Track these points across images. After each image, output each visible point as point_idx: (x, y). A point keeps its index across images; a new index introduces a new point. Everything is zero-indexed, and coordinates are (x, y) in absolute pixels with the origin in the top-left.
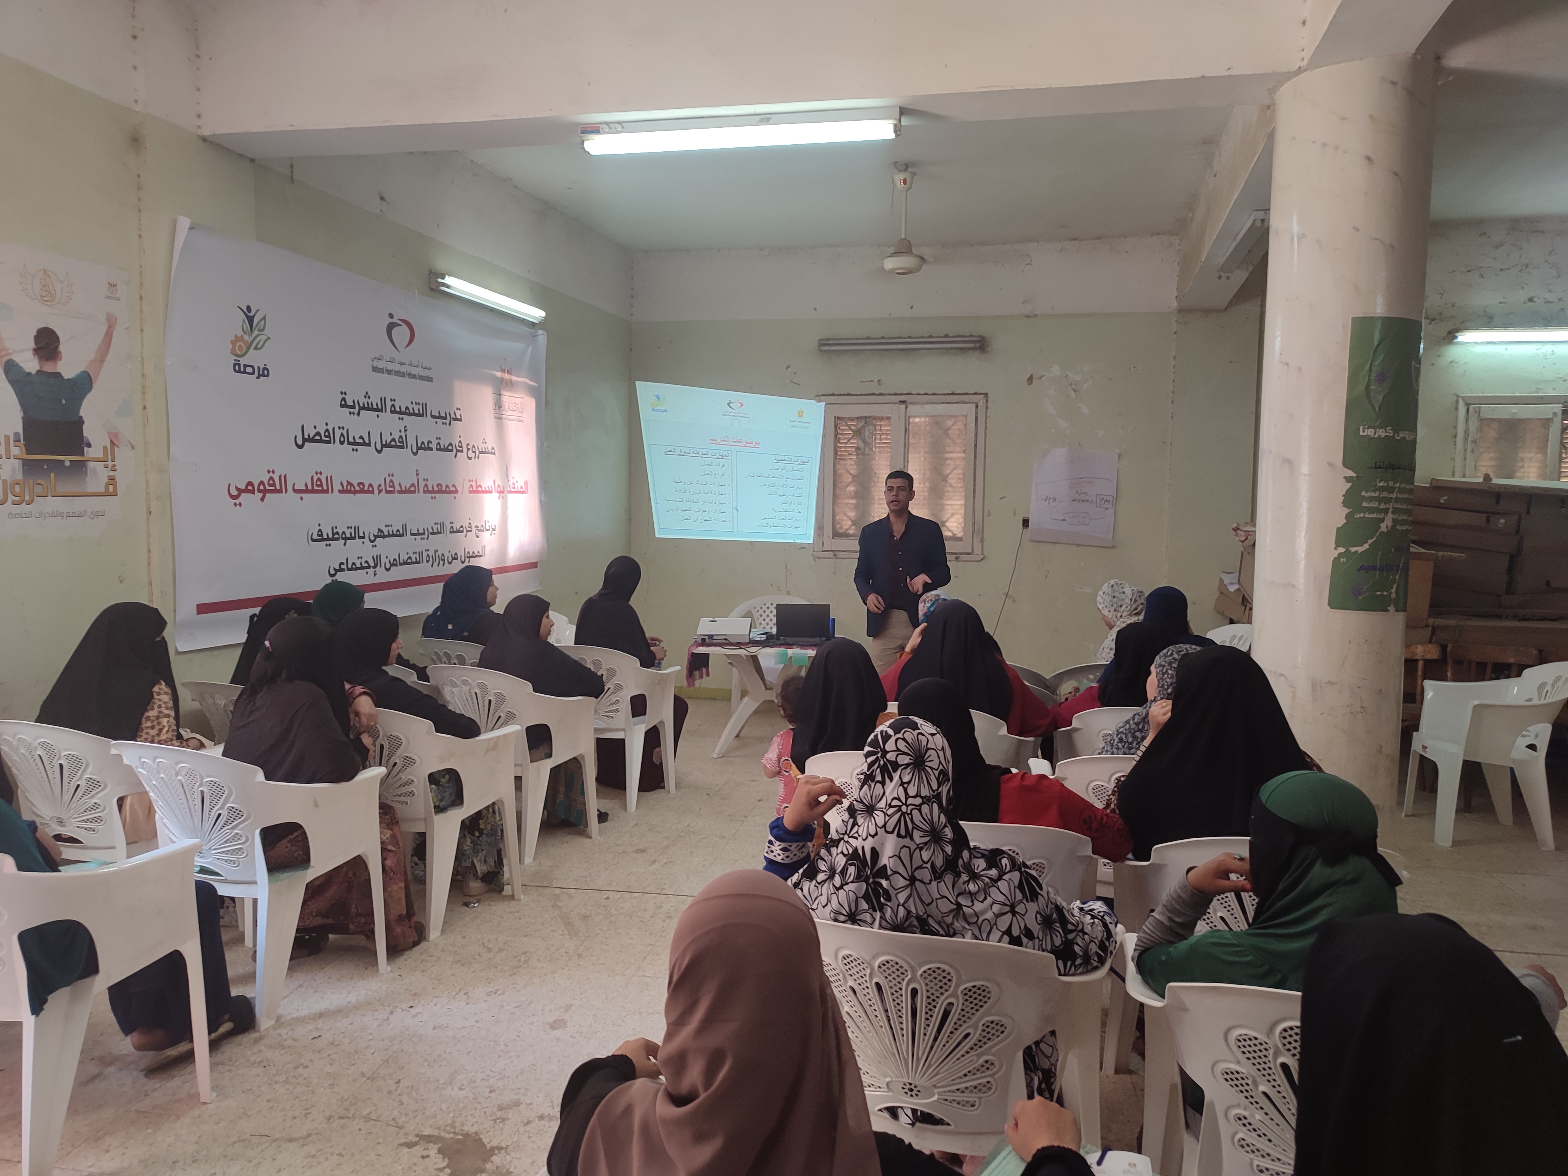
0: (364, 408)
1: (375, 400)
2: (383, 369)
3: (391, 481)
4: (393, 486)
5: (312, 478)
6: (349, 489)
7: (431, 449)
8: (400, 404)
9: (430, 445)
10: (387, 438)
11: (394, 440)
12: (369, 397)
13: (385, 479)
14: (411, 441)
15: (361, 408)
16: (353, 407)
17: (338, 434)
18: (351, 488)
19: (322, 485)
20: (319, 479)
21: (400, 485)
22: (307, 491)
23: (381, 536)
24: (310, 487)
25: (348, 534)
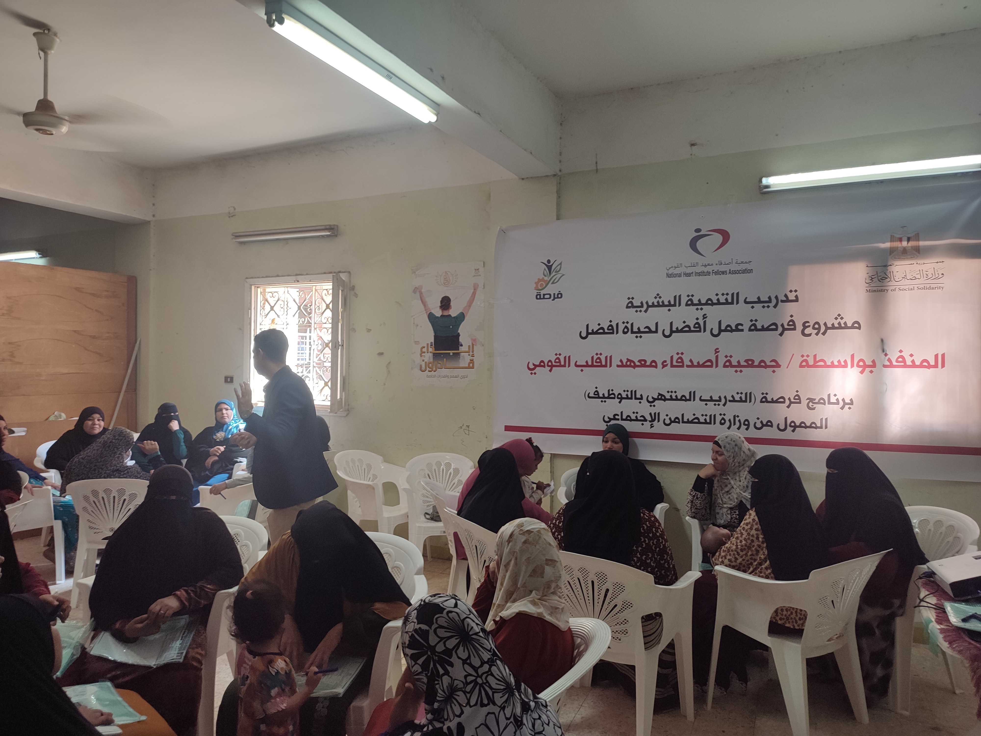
0: (653, 306)
1: (667, 299)
5: (593, 357)
11: (688, 326)
15: (649, 307)
17: (621, 327)
18: (630, 364)
19: (601, 362)
20: (599, 358)
21: (691, 361)
22: (587, 366)
23: (661, 399)
24: (590, 363)
25: (624, 396)
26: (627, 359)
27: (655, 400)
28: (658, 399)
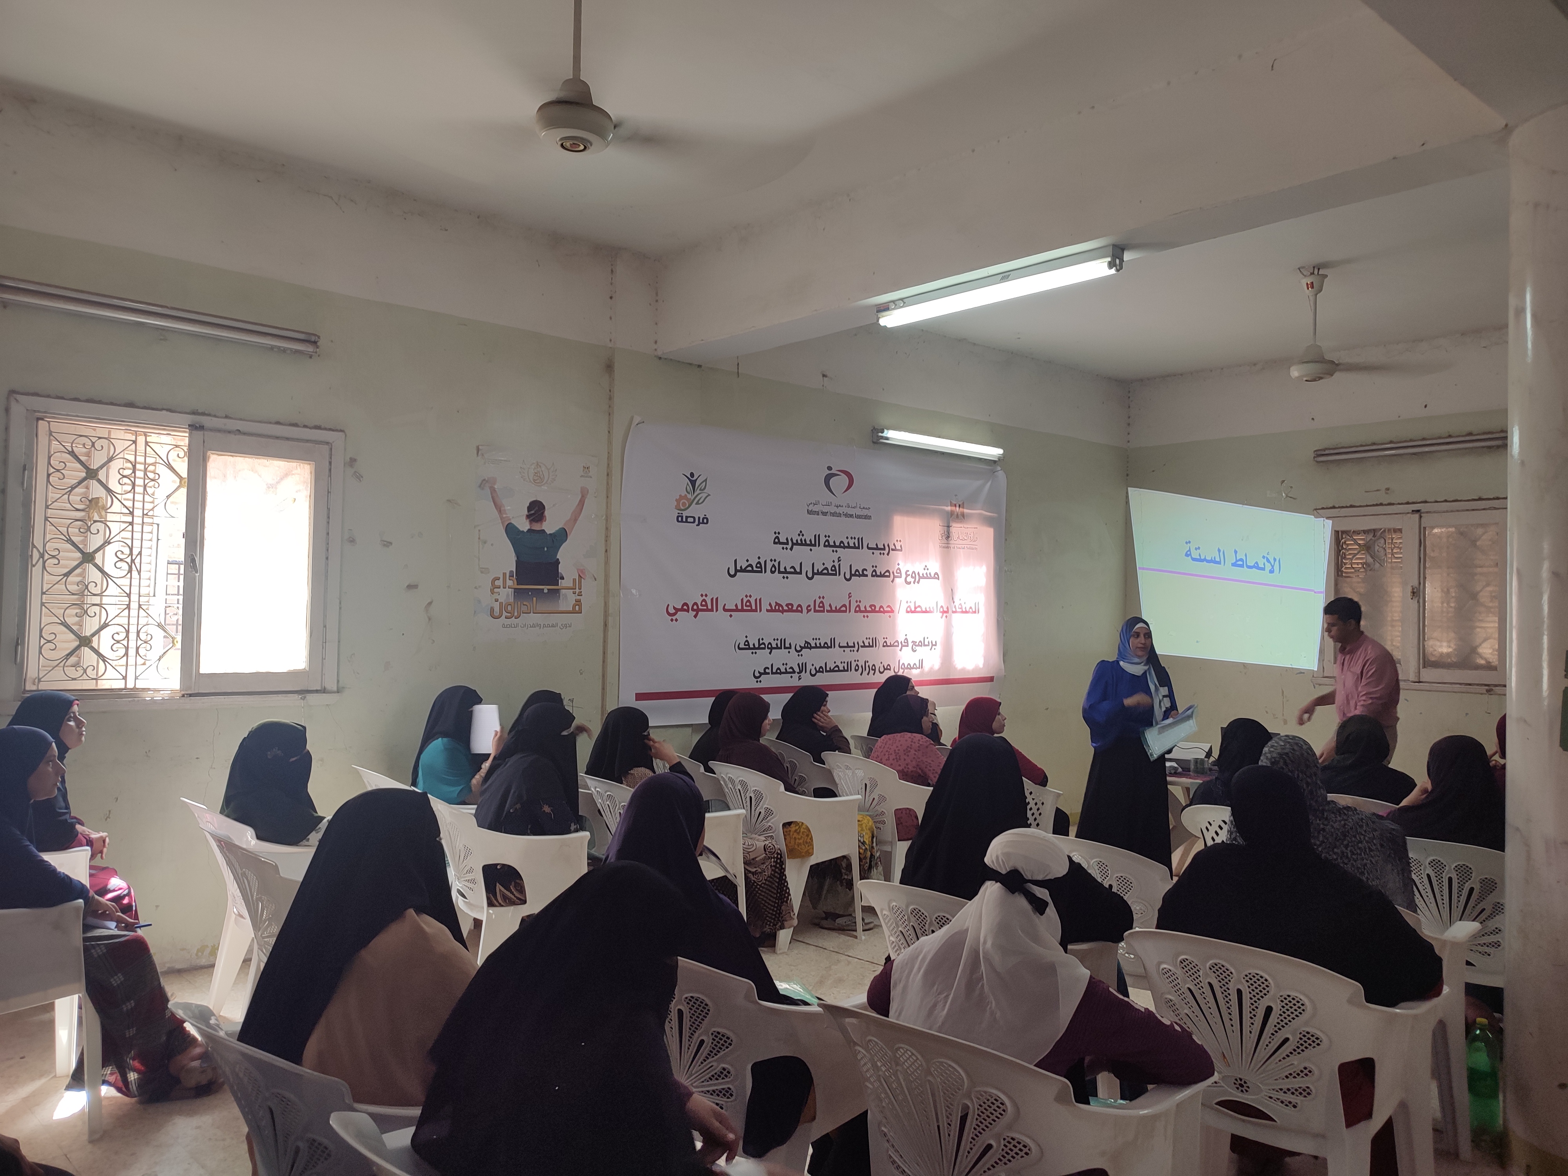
0: (797, 544)
1: (809, 537)
2: (818, 512)
3: (822, 602)
4: (823, 606)
5: (742, 600)
6: (777, 608)
7: (867, 576)
8: (836, 539)
9: (865, 572)
10: (819, 567)
11: (826, 569)
12: (803, 535)
13: (815, 601)
14: (845, 569)
15: (793, 544)
16: (787, 543)
17: (769, 565)
18: (779, 608)
19: (751, 606)
20: (748, 601)
21: (830, 606)
22: (737, 610)
23: (807, 648)
24: (740, 607)
25: (774, 646)
26: (776, 602)
27: (802, 648)
28: (805, 647)
